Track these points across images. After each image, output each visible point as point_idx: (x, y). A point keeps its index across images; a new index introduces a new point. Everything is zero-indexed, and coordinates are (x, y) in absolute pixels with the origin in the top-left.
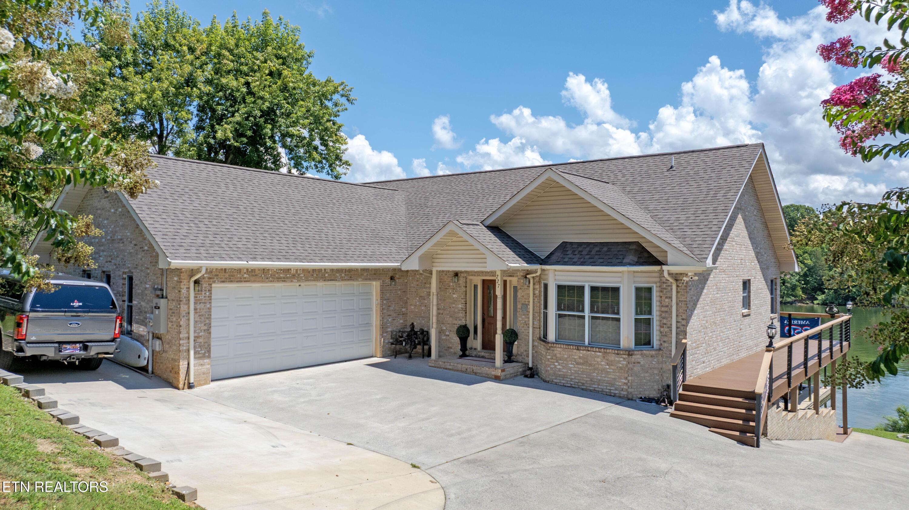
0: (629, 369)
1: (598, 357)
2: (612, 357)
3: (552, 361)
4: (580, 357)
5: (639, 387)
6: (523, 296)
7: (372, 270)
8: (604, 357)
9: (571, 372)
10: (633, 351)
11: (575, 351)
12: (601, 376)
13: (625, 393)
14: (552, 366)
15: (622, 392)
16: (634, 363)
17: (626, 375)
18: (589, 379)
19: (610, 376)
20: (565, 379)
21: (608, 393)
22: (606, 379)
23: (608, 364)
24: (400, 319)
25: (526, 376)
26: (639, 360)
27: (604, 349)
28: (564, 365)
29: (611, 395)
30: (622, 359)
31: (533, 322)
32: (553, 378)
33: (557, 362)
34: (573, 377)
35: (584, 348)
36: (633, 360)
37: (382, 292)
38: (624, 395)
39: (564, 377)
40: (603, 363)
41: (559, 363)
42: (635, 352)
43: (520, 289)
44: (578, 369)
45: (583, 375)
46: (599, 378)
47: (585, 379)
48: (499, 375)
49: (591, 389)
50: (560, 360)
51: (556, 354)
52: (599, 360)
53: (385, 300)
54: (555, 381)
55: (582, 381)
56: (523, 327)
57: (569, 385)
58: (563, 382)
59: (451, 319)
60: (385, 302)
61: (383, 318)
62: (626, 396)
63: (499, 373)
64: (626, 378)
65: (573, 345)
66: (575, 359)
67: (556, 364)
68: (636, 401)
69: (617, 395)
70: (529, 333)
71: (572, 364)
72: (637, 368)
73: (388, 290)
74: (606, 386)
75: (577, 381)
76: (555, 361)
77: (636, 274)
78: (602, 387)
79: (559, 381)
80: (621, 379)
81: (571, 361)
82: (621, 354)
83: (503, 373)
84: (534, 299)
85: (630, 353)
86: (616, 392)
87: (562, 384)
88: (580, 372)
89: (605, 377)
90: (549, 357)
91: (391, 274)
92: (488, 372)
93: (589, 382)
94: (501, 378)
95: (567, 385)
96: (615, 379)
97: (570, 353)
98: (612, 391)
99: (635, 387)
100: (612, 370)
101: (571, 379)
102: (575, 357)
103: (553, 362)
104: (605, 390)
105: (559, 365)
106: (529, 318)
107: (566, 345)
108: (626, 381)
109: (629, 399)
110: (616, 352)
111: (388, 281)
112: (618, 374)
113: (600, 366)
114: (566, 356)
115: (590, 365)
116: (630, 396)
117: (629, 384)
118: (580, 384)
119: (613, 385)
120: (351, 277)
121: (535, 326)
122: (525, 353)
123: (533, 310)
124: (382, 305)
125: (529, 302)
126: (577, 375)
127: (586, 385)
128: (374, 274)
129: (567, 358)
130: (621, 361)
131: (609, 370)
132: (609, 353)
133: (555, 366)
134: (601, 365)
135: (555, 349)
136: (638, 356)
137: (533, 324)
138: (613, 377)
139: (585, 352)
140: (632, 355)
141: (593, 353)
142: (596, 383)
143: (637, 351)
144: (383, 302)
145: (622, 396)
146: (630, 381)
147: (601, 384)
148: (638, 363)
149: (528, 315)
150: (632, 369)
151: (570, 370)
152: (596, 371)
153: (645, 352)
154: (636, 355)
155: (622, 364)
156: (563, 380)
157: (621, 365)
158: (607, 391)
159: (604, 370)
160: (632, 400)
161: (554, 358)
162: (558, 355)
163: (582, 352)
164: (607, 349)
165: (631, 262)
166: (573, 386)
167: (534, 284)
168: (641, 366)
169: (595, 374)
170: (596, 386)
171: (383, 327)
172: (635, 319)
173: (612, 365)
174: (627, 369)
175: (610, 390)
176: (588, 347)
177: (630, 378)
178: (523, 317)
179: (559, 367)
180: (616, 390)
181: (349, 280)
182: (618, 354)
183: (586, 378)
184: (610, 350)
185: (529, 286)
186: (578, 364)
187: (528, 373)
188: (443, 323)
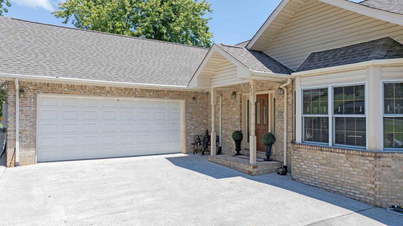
0: (376, 172)
1: (341, 158)
2: (356, 159)
3: (298, 160)
4: (323, 158)
5: (390, 193)
6: (279, 105)
7: (176, 91)
8: (347, 159)
9: (315, 173)
10: (382, 153)
11: (319, 152)
12: (344, 179)
13: (371, 199)
14: (298, 166)
15: (368, 198)
16: (383, 166)
17: (373, 179)
18: (332, 181)
19: (354, 179)
20: (310, 178)
21: (352, 197)
22: (350, 181)
23: (351, 166)
24: (202, 128)
25: (279, 173)
26: (389, 164)
27: (348, 150)
28: (309, 165)
29: (355, 200)
30: (367, 162)
31: (287, 127)
32: (299, 176)
33: (302, 162)
34: (317, 177)
35: (327, 149)
36: (381, 163)
37: (186, 108)
38: (371, 201)
39: (309, 176)
40: (346, 165)
41: (304, 163)
42: (384, 155)
43: (277, 99)
44: (321, 170)
45: (326, 175)
46: (343, 180)
47: (328, 180)
48: (251, 171)
49: (335, 190)
50: (305, 160)
51: (301, 155)
52: (342, 161)
53: (189, 113)
54: (301, 179)
55: (325, 182)
56: (280, 131)
57: (313, 185)
58: (308, 181)
59: (232, 127)
60: (188, 115)
61: (186, 126)
62: (372, 202)
63: (251, 169)
64: (373, 183)
65: (316, 146)
66: (319, 159)
67: (302, 164)
68: (386, 209)
69: (363, 200)
70: (283, 136)
71: (316, 164)
72: (386, 173)
73: (191, 107)
74: (350, 189)
75: (321, 181)
76: (301, 161)
77: (384, 69)
78: (346, 190)
79: (304, 180)
80: (367, 183)
81: (316, 162)
82: (366, 156)
83: (255, 170)
84: (287, 107)
85: (377, 155)
86: (361, 196)
87: (307, 183)
88: (323, 173)
89: (349, 179)
90: (296, 157)
91: (193, 95)
92: (244, 168)
93: (332, 183)
94: (253, 173)
95: (311, 184)
96: (360, 182)
97: (314, 154)
98: (356, 195)
99: (385, 193)
100: (356, 173)
101: (315, 179)
102: (319, 158)
103: (299, 162)
104: (349, 193)
105: (304, 165)
106: (283, 123)
107: (310, 146)
108: (373, 186)
109: (377, 206)
110: (361, 153)
111: (191, 100)
112: (363, 177)
113: (343, 168)
114: (310, 157)
115: (334, 166)
116: (378, 203)
117: (376, 189)
118: (323, 184)
119: (357, 189)
120: (158, 96)
121: (288, 130)
122: (281, 154)
123: (287, 116)
124: (186, 116)
125: (283, 109)
126: (320, 176)
127: (329, 186)
128: (179, 95)
129: (311, 158)
130: (366, 164)
131: (353, 173)
132: (353, 154)
133: (301, 165)
134: (345, 167)
135: (301, 149)
136: (388, 159)
137: (287, 129)
138: (358, 180)
139: (328, 153)
140: (379, 157)
141: (336, 154)
142: (339, 185)
143: (386, 153)
144: (187, 115)
145: (368, 201)
146: (378, 187)
147: (344, 186)
148: (388, 166)
149: (283, 121)
150: (380, 173)
151: (315, 171)
152: (340, 173)
153: (397, 154)
154: (385, 157)
155: (369, 167)
156: (308, 179)
157: (366, 168)
158: (351, 194)
159: (347, 172)
160: (381, 207)
161: (300, 158)
162: (303, 156)
163: (325, 152)
164: (350, 150)
165: (378, 56)
166: (317, 185)
167: (288, 94)
168: (392, 170)
169: (338, 176)
170: (340, 188)
171: (187, 133)
172: (384, 118)
173: (356, 167)
174: (373, 173)
175: (355, 193)
176: (331, 148)
177: (377, 183)
178: (280, 123)
179: (304, 167)
180: (361, 194)
181: (157, 98)
182: (363, 156)
183: (329, 178)
184: (354, 152)
185: (283, 96)
186: (321, 164)
187: (281, 170)
188: (227, 130)
